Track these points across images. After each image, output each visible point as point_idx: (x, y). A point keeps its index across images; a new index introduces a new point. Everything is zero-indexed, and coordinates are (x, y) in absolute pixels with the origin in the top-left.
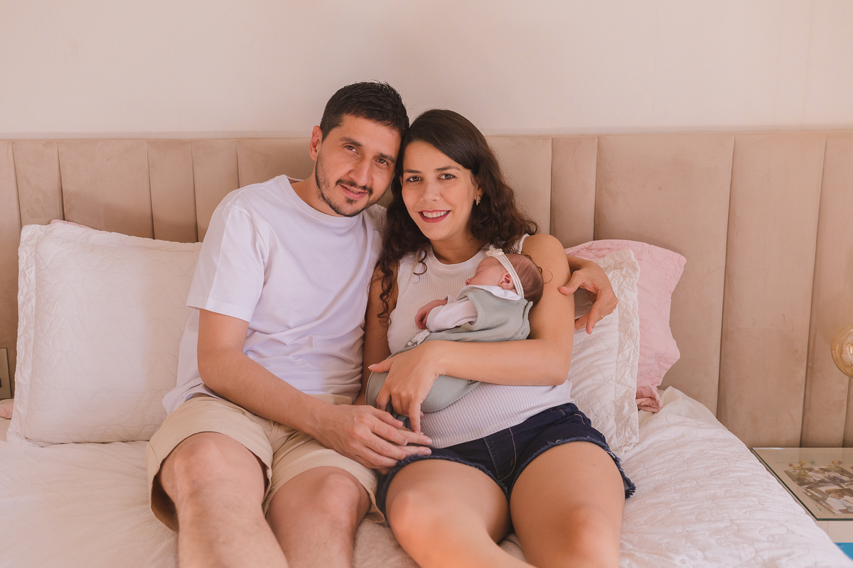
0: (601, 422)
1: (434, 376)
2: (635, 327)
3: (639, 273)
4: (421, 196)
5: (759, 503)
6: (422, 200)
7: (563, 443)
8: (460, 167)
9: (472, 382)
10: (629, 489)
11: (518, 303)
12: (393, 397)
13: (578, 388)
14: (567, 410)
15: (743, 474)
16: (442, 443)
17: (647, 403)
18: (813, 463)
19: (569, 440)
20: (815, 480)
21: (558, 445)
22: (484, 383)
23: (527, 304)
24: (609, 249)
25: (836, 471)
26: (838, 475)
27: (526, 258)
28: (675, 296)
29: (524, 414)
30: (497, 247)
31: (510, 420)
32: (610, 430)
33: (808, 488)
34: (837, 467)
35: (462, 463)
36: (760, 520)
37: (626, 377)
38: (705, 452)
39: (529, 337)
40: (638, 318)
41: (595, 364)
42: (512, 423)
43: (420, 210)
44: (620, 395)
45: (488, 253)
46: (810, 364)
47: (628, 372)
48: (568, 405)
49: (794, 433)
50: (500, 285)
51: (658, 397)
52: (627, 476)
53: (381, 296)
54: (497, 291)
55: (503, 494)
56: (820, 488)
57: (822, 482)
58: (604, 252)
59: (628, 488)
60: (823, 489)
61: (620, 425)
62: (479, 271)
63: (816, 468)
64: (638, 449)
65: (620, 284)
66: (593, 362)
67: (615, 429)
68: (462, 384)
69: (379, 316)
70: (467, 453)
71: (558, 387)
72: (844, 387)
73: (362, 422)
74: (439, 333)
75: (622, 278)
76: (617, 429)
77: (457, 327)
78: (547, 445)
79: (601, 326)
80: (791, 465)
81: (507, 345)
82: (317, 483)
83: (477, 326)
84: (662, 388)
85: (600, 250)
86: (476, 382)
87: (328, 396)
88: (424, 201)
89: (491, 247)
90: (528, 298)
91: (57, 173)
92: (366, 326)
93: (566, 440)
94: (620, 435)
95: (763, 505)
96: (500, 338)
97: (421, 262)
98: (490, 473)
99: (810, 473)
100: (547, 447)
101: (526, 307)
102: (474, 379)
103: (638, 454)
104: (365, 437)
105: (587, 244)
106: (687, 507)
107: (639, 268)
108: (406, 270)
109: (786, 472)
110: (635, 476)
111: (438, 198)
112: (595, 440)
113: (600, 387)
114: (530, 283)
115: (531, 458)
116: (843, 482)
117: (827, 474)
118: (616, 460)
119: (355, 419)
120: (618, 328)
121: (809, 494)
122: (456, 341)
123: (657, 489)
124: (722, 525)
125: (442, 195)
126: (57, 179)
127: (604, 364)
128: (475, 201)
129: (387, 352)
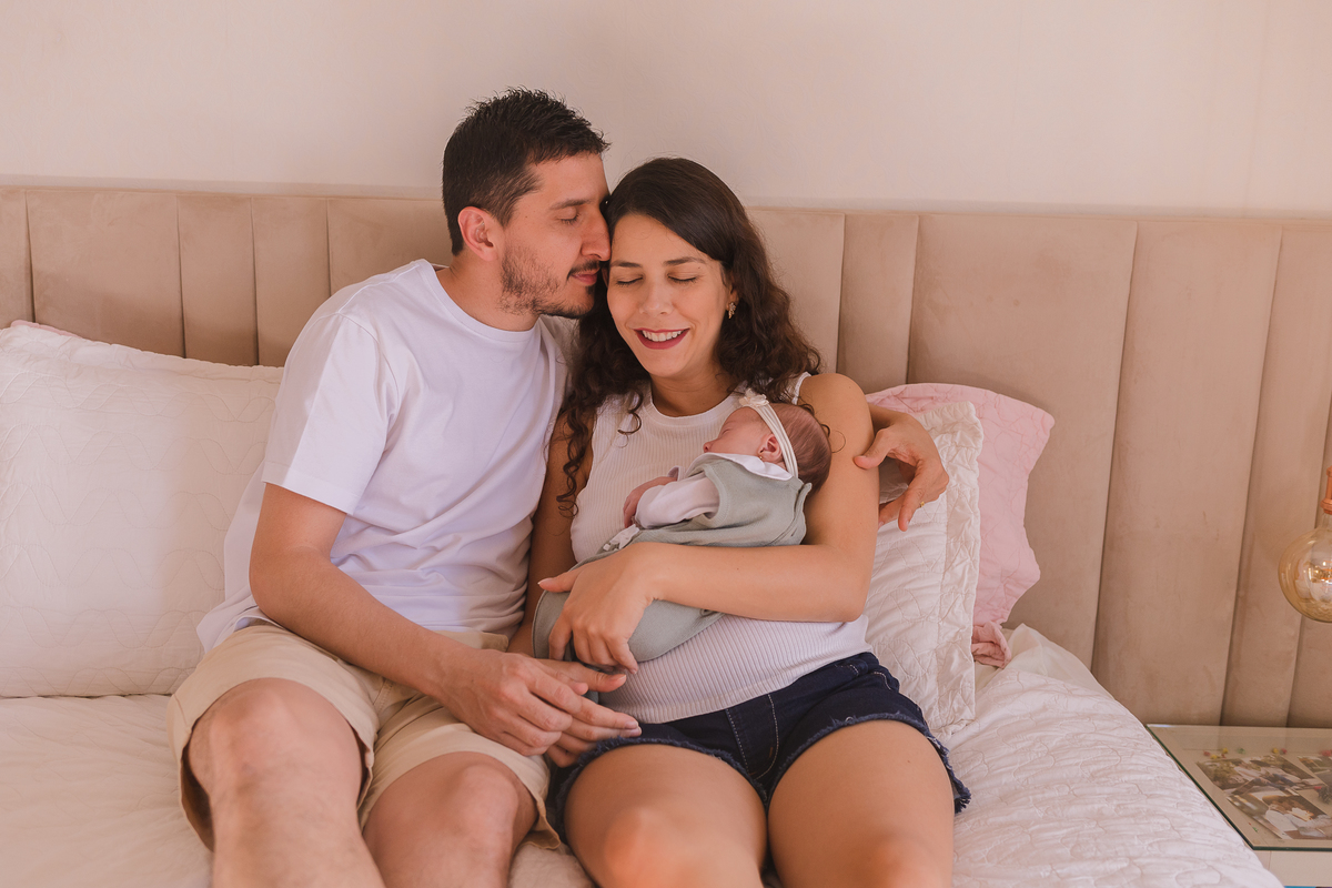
0: (914, 684)
1: (645, 602)
2: (974, 529)
3: (981, 441)
4: (639, 305)
5: (1173, 827)
6: (641, 311)
7: (856, 723)
8: (705, 257)
9: (707, 613)
10: (961, 798)
11: (787, 485)
12: (576, 634)
13: (878, 627)
14: (862, 666)
15: (1143, 776)
16: (660, 715)
17: (985, 652)
18: (1241, 751)
19: (867, 717)
20: (1246, 781)
21: (849, 725)
22: (727, 616)
23: (803, 488)
24: (932, 398)
25: (1277, 766)
26: (1280, 772)
27: (804, 411)
28: (1033, 477)
29: (793, 671)
30: (758, 391)
31: (769, 680)
32: (929, 697)
33: (1235, 793)
34: (1279, 759)
35: (693, 749)
36: (1176, 858)
37: (956, 610)
38: (1082, 736)
39: (805, 542)
40: (979, 514)
41: (907, 587)
42: (772, 685)
43: (638, 327)
44: (946, 639)
45: (743, 401)
46: (1242, 593)
47: (960, 601)
48: (861, 655)
49: (1211, 702)
50: (760, 455)
51: (1004, 642)
52: (957, 776)
53: (566, 467)
54: (753, 464)
55: (760, 801)
56: (1254, 794)
57: (1257, 784)
58: (924, 403)
59: (958, 796)
60: (1260, 796)
61: (944, 689)
62: (726, 430)
63: (1247, 760)
64: (973, 729)
65: (950, 457)
66: (904, 585)
67: (936, 696)
68: (692, 616)
69: (560, 499)
70: (700, 733)
71: (849, 624)
72: (1293, 631)
73: (514, 674)
74: (656, 531)
75: (953, 449)
76: (940, 696)
77: (685, 521)
78: (832, 725)
79: (918, 525)
80: (1207, 754)
81: (767, 553)
82: (448, 780)
83: (717, 521)
84: (1009, 626)
85: (918, 399)
86: (715, 612)
87: (472, 636)
88: (646, 313)
89: (749, 392)
90: (804, 478)
91: (23, 243)
92: (537, 517)
93: (862, 718)
94: (945, 705)
95: (1178, 831)
96: (755, 540)
97: (633, 412)
98: (740, 767)
99: (1237, 769)
100: (831, 728)
101: (800, 491)
102: (711, 608)
103: (973, 737)
104: (518, 699)
105: (897, 390)
106: (1058, 833)
107: (982, 433)
108: (607, 425)
109: (1199, 765)
110: (969, 775)
111: (668, 310)
112: (909, 719)
113: (913, 626)
114: (809, 454)
115: (804, 746)
116: (1291, 784)
117: (1263, 770)
118: (941, 752)
119: (504, 668)
120: (945, 529)
121: (1237, 804)
122: (683, 544)
123: (1007, 798)
124: (1114, 866)
125: (675, 305)
126: (23, 254)
127: (922, 588)
128: (727, 312)
129: (569, 560)
